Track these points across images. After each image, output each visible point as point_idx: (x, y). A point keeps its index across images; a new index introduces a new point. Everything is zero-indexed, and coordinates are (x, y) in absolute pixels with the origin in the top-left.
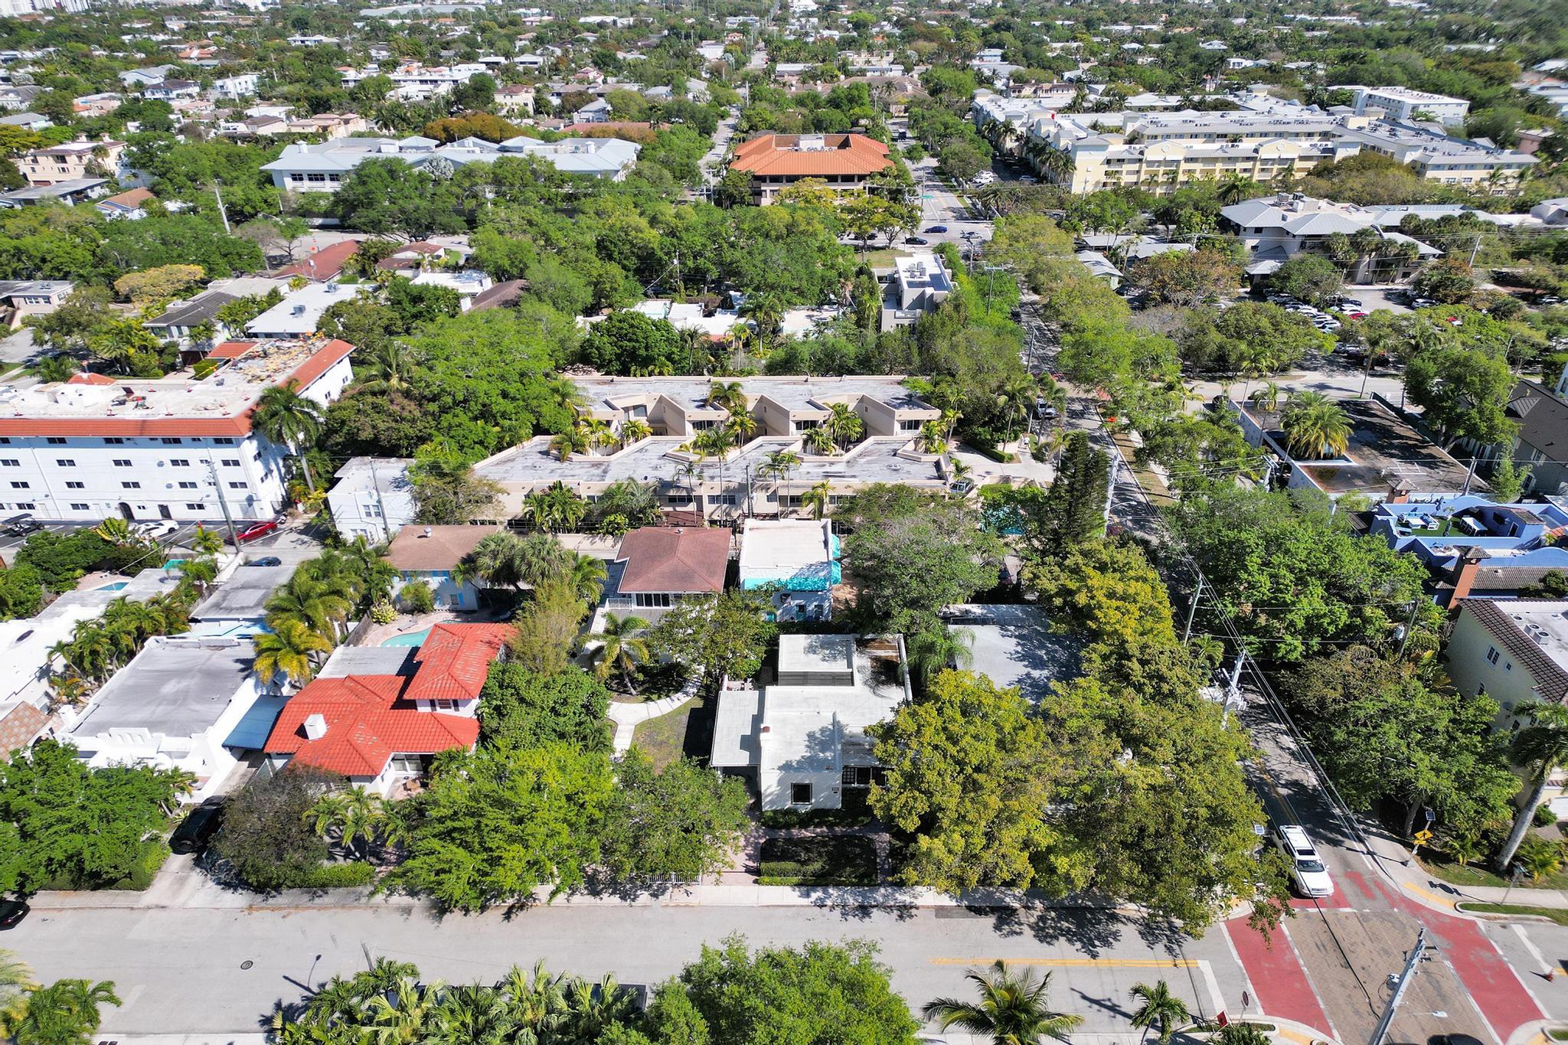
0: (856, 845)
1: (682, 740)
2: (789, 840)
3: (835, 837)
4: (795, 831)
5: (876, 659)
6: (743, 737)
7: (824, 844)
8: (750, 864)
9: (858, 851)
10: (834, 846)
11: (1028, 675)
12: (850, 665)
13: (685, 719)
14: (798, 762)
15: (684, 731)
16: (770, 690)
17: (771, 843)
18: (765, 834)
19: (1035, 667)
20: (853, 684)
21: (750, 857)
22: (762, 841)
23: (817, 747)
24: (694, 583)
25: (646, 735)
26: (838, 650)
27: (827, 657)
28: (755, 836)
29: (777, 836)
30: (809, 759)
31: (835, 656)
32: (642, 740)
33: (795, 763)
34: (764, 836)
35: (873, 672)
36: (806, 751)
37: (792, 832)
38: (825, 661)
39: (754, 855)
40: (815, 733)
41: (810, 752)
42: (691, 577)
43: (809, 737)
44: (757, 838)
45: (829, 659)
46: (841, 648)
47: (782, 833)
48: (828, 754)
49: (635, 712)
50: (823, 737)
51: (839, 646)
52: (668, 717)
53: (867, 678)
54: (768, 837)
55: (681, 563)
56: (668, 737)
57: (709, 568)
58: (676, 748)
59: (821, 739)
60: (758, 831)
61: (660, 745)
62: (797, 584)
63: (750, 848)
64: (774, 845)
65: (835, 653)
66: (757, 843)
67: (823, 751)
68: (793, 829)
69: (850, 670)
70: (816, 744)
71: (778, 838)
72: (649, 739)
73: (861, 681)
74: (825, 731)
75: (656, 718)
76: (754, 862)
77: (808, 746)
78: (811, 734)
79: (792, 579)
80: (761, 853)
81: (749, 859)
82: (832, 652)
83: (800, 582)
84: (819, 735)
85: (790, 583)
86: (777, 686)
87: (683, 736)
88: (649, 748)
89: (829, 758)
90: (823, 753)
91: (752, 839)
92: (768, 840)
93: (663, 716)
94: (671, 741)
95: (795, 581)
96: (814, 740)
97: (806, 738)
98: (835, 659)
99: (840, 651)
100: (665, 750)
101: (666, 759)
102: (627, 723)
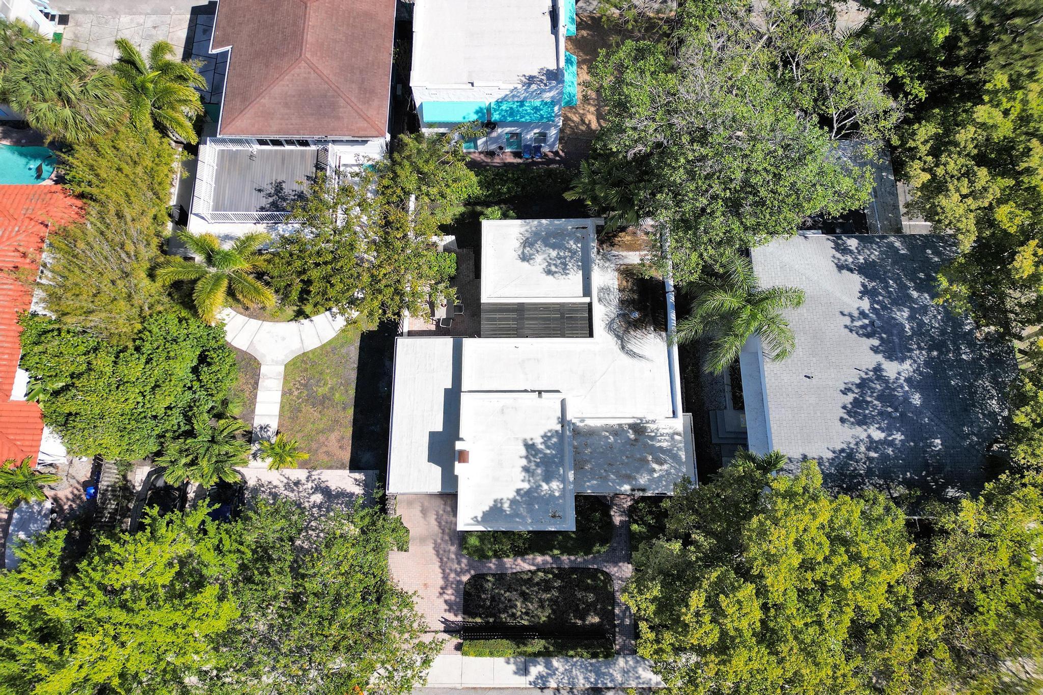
0: (588, 589)
1: (352, 392)
2: (500, 577)
3: (562, 573)
4: (508, 561)
5: (627, 272)
6: (432, 435)
7: (546, 586)
8: (451, 617)
9: (591, 597)
10: (560, 589)
11: (878, 369)
12: (587, 291)
13: (353, 352)
14: (513, 502)
15: (353, 375)
16: (470, 345)
17: (478, 580)
18: (470, 566)
19: (890, 357)
20: (591, 335)
21: (451, 607)
22: (465, 578)
23: (539, 471)
24: (338, 118)
25: (301, 384)
26: (570, 250)
27: (553, 268)
28: (456, 571)
29: (485, 571)
30: (528, 498)
31: (565, 264)
32: (296, 393)
33: (506, 506)
34: (468, 571)
35: (622, 302)
36: (523, 481)
37: (504, 563)
38: (550, 277)
39: (456, 603)
40: (535, 441)
41: (529, 481)
42: (334, 106)
43: (527, 450)
44: (458, 574)
45: (556, 272)
46: (574, 246)
47: (491, 565)
48: (555, 485)
49: (284, 339)
50: (548, 451)
51: (571, 242)
52: (328, 349)
53: (613, 316)
54: (473, 572)
55: (313, 75)
56: (332, 388)
57: (363, 82)
58: (344, 409)
59: (545, 454)
60: (459, 563)
61: (322, 403)
62: (506, 111)
63: (450, 591)
64: (482, 586)
65: (565, 258)
66: (459, 582)
67: (547, 480)
68: (505, 560)
69: (587, 300)
70: (537, 465)
71: (487, 575)
72: (306, 393)
73: (603, 325)
74: (549, 438)
75: (313, 351)
76: (456, 615)
77: (526, 469)
78: (530, 442)
79: (499, 103)
80: (465, 600)
81: (449, 611)
82: (562, 254)
83: (511, 108)
84: (542, 447)
85: (495, 110)
86: (479, 337)
87: (353, 386)
88: (307, 409)
89: (557, 494)
90: (547, 483)
91: (452, 575)
92: (473, 577)
93: (323, 347)
94: (337, 395)
95: (504, 107)
96: (534, 456)
97: (523, 452)
98: (565, 269)
99: (574, 253)
100: (330, 412)
101: (331, 430)
102: (273, 361)
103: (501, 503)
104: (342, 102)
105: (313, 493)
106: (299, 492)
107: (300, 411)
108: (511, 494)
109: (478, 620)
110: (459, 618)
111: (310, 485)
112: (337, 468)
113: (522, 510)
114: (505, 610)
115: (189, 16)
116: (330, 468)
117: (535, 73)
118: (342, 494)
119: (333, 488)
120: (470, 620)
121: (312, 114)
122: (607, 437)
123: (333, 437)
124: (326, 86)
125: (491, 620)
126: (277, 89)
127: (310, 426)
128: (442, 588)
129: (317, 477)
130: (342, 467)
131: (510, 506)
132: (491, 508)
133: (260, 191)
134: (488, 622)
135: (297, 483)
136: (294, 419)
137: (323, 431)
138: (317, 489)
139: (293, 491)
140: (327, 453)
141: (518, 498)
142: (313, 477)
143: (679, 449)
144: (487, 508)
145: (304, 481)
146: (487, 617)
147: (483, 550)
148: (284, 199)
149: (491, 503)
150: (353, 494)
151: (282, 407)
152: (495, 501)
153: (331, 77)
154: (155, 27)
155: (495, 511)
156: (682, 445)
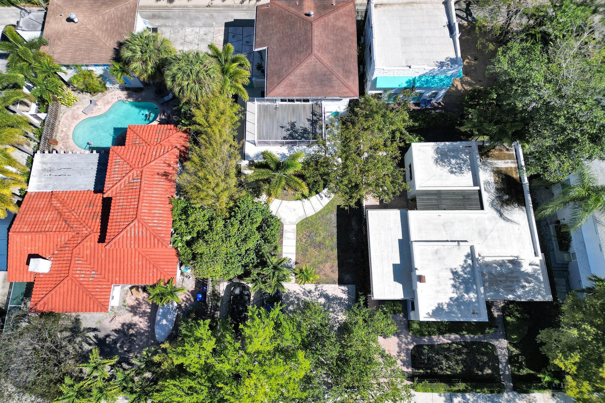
0: (483, 354)
2: (432, 347)
3: (467, 345)
4: (435, 338)
5: (498, 172)
6: (394, 266)
7: (459, 352)
9: (485, 359)
10: (466, 354)
12: (476, 182)
13: (333, 217)
16: (412, 214)
17: (418, 348)
18: (413, 340)
21: (404, 363)
22: (411, 347)
23: (462, 287)
24: (332, 87)
25: (306, 236)
26: (463, 160)
27: (454, 170)
28: (405, 343)
29: (422, 343)
30: (457, 302)
31: (461, 168)
32: (304, 240)
33: (445, 307)
34: (412, 343)
35: (497, 189)
36: (453, 293)
37: (433, 339)
38: (453, 175)
39: (407, 361)
40: (457, 270)
41: (457, 293)
42: (330, 80)
43: (453, 275)
44: (406, 344)
45: (456, 172)
46: (465, 157)
47: (425, 340)
48: (472, 295)
49: (294, 210)
50: (466, 276)
51: (463, 155)
52: (320, 215)
53: (493, 198)
54: (415, 344)
55: (319, 63)
56: (324, 238)
57: (344, 66)
58: (332, 249)
59: (464, 278)
60: (407, 338)
61: (319, 246)
62: (424, 81)
63: (403, 354)
64: (422, 352)
65: (460, 164)
66: (408, 349)
67: (467, 291)
68: (433, 337)
69: (477, 188)
70: (460, 284)
71: (423, 345)
72: (310, 240)
73: (488, 203)
74: (465, 268)
75: (311, 217)
76: (408, 368)
77: (454, 286)
78: (455, 271)
79: (420, 77)
80: (412, 359)
81: (404, 366)
82: (458, 162)
83: (427, 80)
84: (462, 273)
85: (418, 81)
86: (417, 209)
87: (336, 236)
88: (311, 250)
89: (474, 300)
90: (467, 294)
91: (403, 345)
92: (415, 347)
93: (316, 214)
94: (327, 242)
95: (423, 79)
96: (458, 279)
97: (451, 276)
98: (461, 170)
99: (465, 161)
100: (324, 252)
101: (326, 261)
102: (290, 222)
103: (442, 305)
104: (334, 78)
105: (319, 297)
106: (311, 297)
107: (307, 251)
108: (448, 301)
109: (421, 371)
110: (410, 370)
111: (317, 293)
112: (331, 283)
113: (455, 309)
114: (436, 366)
115: (223, 28)
116: (327, 283)
117: (443, 60)
118: (335, 298)
119: (330, 295)
120: (417, 371)
121: (318, 85)
122: (496, 268)
123: (328, 265)
124: (326, 69)
125: (429, 371)
126: (298, 71)
127: (313, 259)
128: (398, 353)
129: (320, 288)
130: (334, 283)
131: (448, 307)
132: (436, 308)
133: (282, 127)
134: (427, 373)
135: (310, 292)
136: (304, 255)
137: (321, 262)
138: (322, 295)
139: (308, 296)
140: (325, 275)
141: (451, 302)
142: (318, 289)
143: (538, 274)
144: (434, 308)
145: (313, 291)
146: (426, 369)
147: (422, 331)
148: (296, 132)
149: (437, 306)
150: (342, 298)
151: (297, 249)
152: (438, 304)
153: (328, 64)
154: (205, 34)
155: (439, 310)
156: (540, 272)
